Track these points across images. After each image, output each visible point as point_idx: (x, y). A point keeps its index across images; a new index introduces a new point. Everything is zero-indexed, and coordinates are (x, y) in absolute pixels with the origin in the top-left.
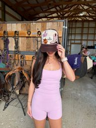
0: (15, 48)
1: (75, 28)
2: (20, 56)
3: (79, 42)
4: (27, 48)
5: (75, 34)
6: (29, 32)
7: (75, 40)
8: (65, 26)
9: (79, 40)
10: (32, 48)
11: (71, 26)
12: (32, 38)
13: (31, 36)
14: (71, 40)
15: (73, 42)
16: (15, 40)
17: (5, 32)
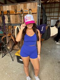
0: (8, 22)
1: (54, 8)
2: (11, 26)
3: (57, 17)
4: (15, 22)
5: (54, 12)
6: (16, 11)
7: (53, 16)
8: (39, 5)
9: (56, 16)
10: (18, 22)
11: (51, 7)
12: (18, 15)
13: (17, 13)
14: (51, 16)
15: (52, 18)
16: (8, 17)
17: (2, 12)
